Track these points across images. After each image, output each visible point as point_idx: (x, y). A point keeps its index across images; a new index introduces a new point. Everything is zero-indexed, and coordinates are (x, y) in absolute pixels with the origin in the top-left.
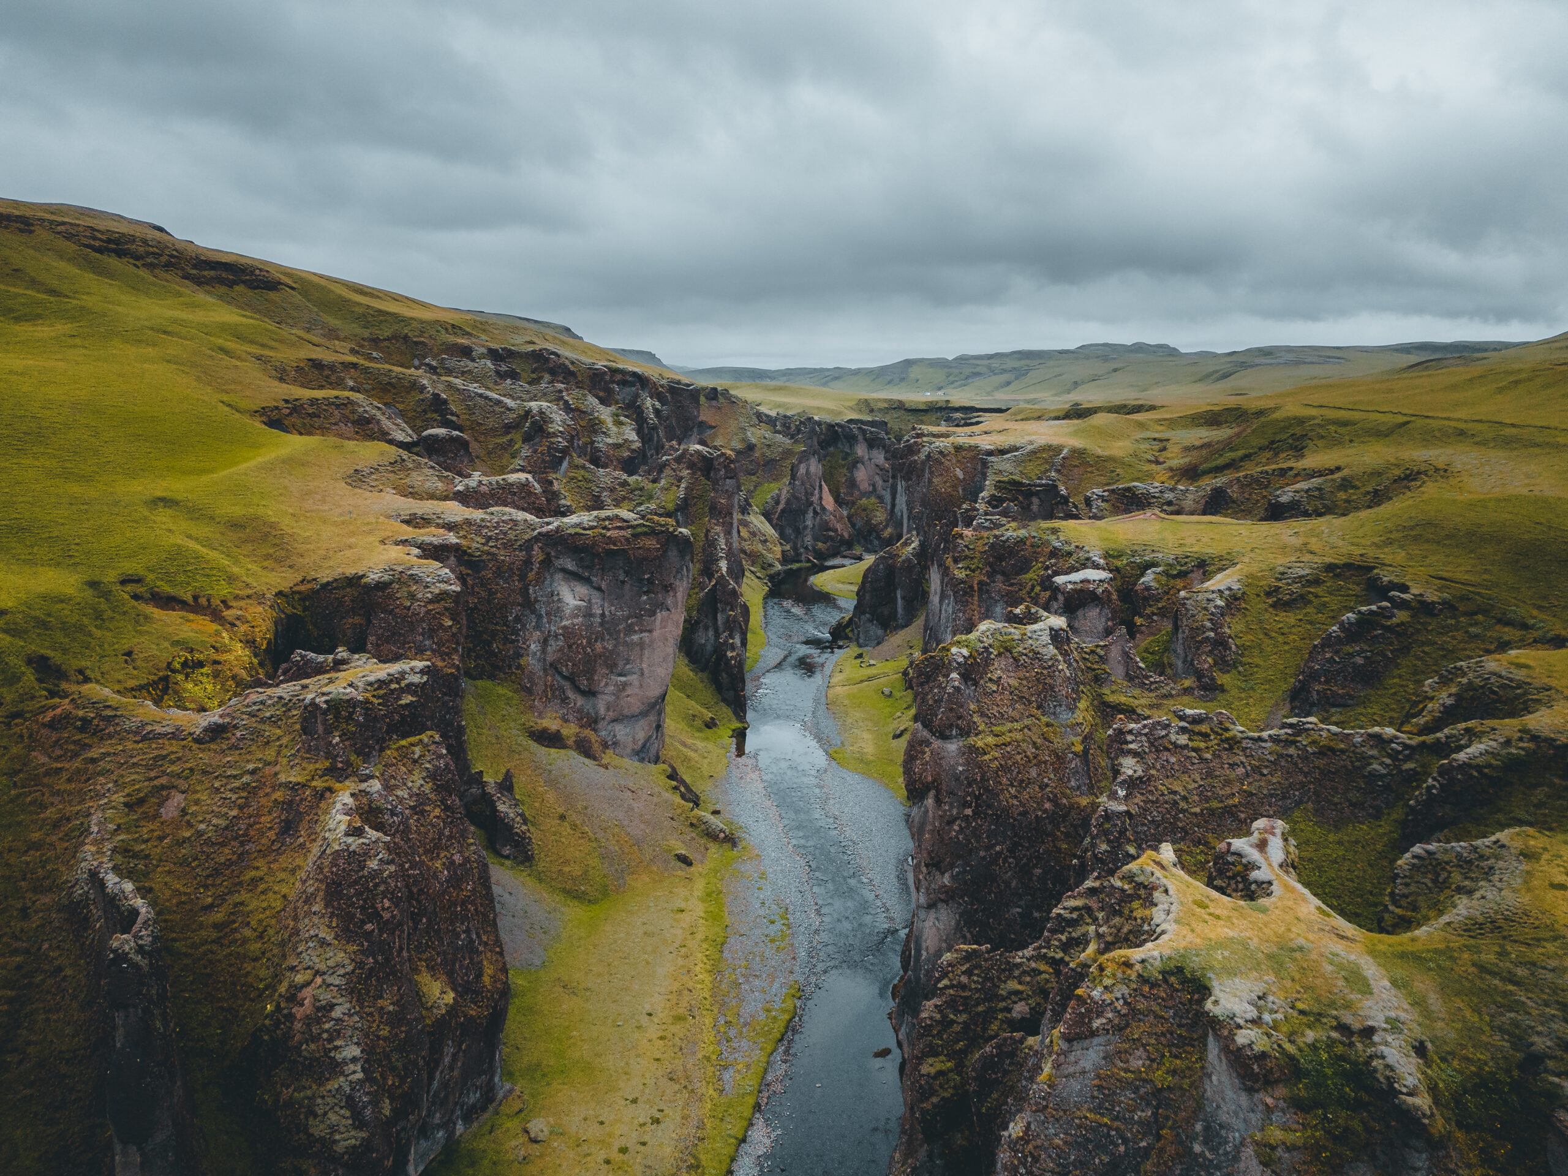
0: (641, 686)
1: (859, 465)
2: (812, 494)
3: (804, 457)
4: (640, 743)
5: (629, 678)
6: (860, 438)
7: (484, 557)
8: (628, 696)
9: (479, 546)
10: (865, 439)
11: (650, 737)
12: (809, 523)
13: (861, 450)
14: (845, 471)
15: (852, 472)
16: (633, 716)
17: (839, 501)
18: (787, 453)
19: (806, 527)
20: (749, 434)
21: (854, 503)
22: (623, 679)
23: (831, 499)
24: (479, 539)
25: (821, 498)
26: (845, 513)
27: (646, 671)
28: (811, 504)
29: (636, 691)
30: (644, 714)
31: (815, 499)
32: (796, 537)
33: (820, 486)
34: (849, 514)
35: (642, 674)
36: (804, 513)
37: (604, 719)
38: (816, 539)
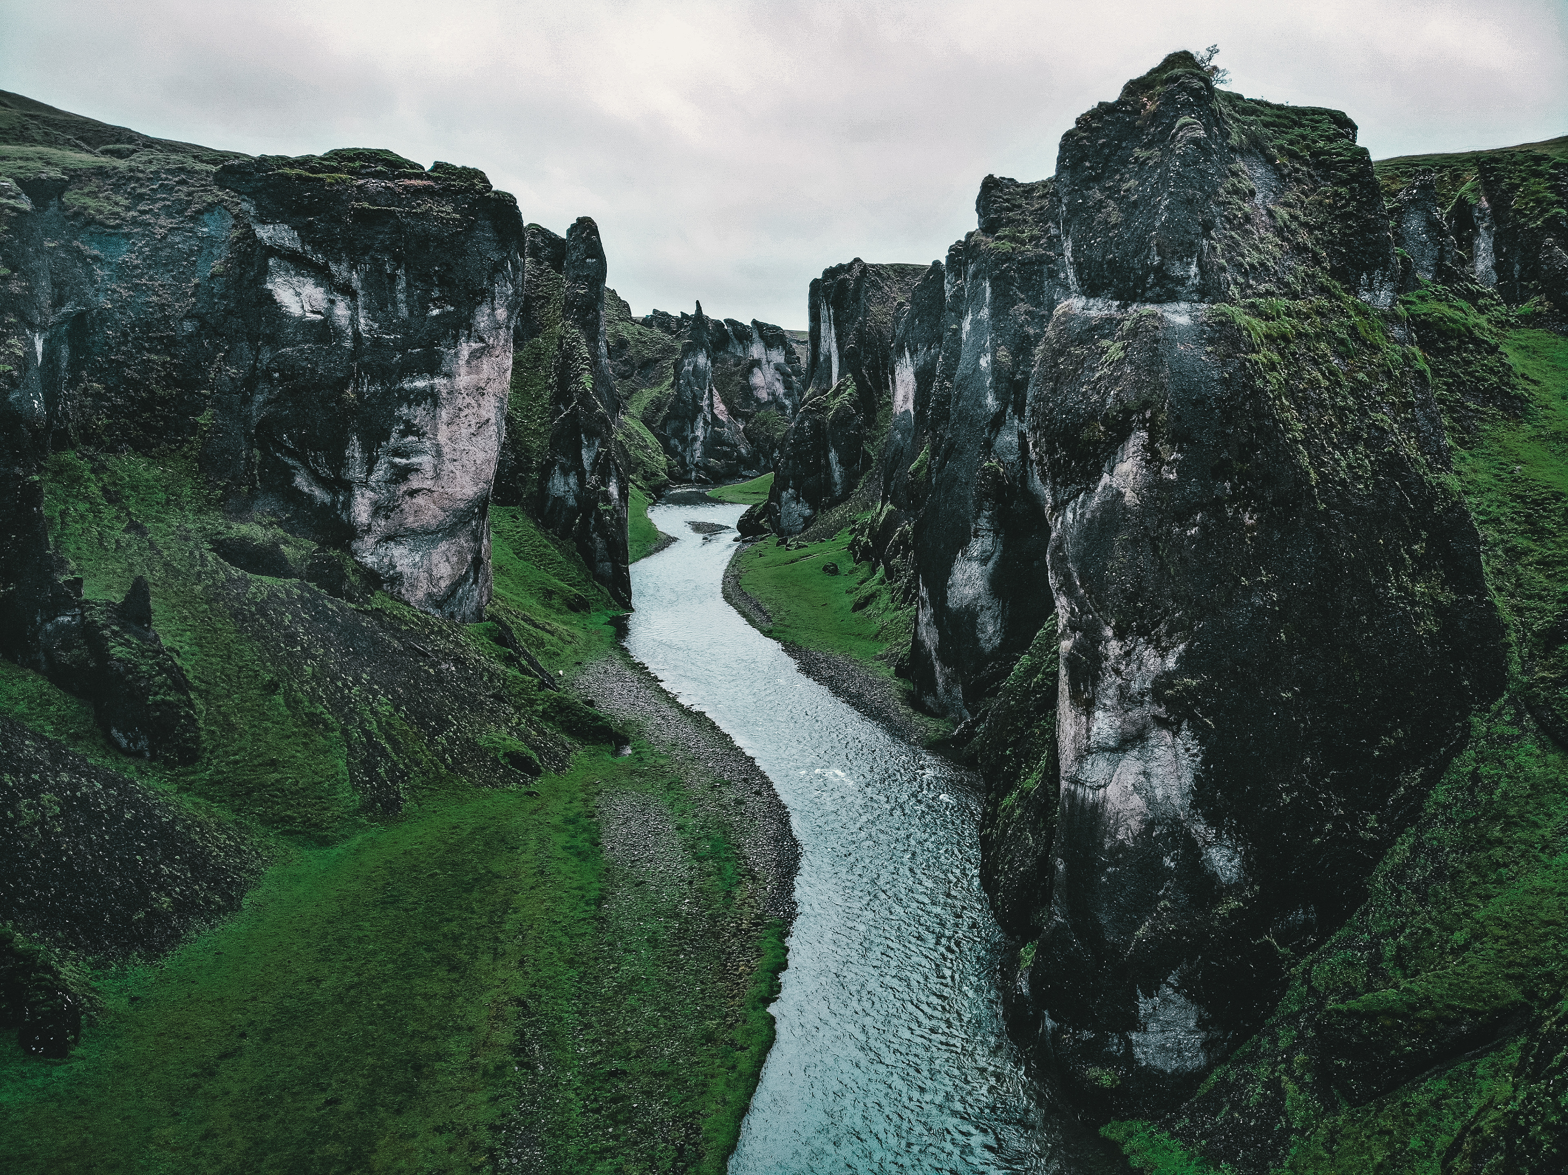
0: (437, 477)
1: (756, 370)
2: (702, 399)
3: (690, 350)
4: (443, 584)
5: (414, 460)
6: (755, 335)
7: (126, 230)
8: (413, 493)
9: (117, 209)
10: (762, 337)
11: (464, 579)
12: (699, 433)
13: (757, 351)
14: (738, 378)
15: (747, 379)
16: (426, 532)
17: (733, 412)
18: (668, 350)
19: (695, 439)
20: (620, 328)
21: (752, 416)
22: (404, 461)
23: (722, 407)
24: (119, 198)
25: (711, 405)
26: (741, 427)
27: (446, 450)
28: (701, 409)
29: (428, 484)
30: (448, 531)
31: (705, 403)
32: (684, 450)
33: (711, 391)
34: (744, 429)
35: (439, 454)
36: (693, 420)
37: (369, 530)
38: (706, 453)
